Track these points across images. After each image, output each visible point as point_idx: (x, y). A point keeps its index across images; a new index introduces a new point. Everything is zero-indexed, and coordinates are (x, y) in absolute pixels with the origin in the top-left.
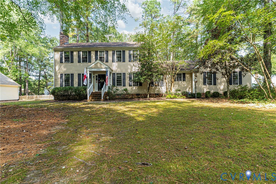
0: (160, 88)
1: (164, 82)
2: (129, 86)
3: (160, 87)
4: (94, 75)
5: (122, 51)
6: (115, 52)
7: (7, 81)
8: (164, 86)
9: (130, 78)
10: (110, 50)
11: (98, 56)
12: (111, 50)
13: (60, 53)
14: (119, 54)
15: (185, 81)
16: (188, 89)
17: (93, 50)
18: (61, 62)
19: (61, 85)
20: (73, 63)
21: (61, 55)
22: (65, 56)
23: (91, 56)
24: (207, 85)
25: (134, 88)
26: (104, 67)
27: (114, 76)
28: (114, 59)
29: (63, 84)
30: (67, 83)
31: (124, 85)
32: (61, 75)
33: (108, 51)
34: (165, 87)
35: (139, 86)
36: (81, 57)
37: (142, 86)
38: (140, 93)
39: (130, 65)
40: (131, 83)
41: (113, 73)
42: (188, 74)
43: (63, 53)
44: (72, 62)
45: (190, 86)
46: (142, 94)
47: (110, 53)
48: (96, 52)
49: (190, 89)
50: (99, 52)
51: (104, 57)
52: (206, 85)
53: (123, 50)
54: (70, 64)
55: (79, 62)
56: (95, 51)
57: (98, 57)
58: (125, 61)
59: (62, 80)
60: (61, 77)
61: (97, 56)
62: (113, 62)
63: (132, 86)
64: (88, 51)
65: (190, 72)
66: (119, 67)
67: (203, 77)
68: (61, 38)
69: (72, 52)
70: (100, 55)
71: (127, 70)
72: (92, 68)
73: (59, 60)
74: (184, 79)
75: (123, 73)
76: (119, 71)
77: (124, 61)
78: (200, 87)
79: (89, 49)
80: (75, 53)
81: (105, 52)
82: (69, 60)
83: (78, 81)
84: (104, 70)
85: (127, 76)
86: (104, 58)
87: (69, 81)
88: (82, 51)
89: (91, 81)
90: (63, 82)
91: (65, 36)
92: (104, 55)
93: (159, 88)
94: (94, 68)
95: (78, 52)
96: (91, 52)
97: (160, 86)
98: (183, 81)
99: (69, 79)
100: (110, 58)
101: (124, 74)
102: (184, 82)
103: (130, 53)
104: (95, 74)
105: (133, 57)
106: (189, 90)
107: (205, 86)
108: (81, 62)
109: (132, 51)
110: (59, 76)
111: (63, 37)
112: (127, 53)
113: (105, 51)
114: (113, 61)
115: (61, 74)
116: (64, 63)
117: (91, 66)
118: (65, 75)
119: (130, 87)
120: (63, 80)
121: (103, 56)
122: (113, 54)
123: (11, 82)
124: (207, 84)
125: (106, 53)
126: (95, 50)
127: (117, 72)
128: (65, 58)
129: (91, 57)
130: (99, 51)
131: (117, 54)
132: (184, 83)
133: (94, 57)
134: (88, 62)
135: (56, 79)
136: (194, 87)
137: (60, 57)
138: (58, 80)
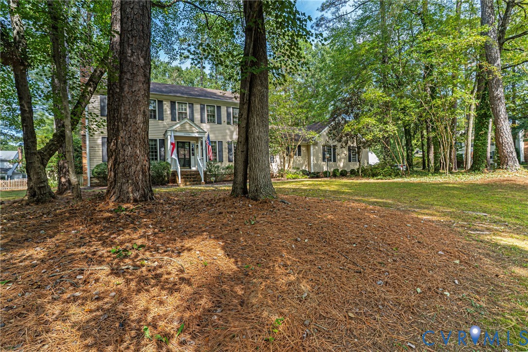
0: (270, 166)
1: (275, 157)
2: (229, 162)
3: (269, 164)
6: (206, 106)
9: (230, 150)
10: (197, 103)
11: (176, 110)
13: (99, 96)
14: (211, 111)
15: (301, 156)
17: (167, 100)
18: (103, 114)
19: (105, 158)
21: (103, 101)
23: (164, 109)
26: (196, 130)
28: (204, 118)
31: (221, 161)
33: (193, 104)
34: (276, 163)
39: (229, 130)
40: (231, 157)
42: (304, 146)
43: (105, 98)
45: (306, 163)
47: (197, 107)
48: (173, 104)
49: (307, 167)
50: (177, 104)
51: (186, 113)
53: (218, 105)
56: (171, 102)
57: (176, 112)
58: (221, 122)
59: (105, 149)
60: (104, 143)
62: (202, 122)
63: (233, 162)
64: (158, 101)
65: (307, 144)
66: (212, 130)
67: (322, 152)
70: (179, 109)
71: (224, 136)
72: (176, 131)
73: (97, 110)
74: (299, 154)
75: (218, 142)
76: (212, 138)
77: (219, 123)
78: (319, 164)
79: (159, 96)
81: (188, 105)
84: (197, 135)
85: (225, 146)
86: (186, 115)
89: (165, 152)
92: (186, 110)
94: (180, 131)
96: (162, 101)
98: (298, 156)
100: (197, 116)
101: (221, 143)
103: (229, 111)
105: (234, 117)
107: (325, 163)
109: (231, 109)
110: (99, 141)
112: (224, 110)
113: (189, 103)
115: (103, 138)
117: (174, 127)
121: (184, 112)
122: (202, 109)
124: (327, 160)
125: (189, 107)
126: (169, 100)
129: (163, 111)
130: (177, 102)
131: (208, 111)
132: (300, 158)
133: (169, 112)
134: (157, 120)
135: (92, 147)
136: (312, 164)
137: (101, 105)
138: (97, 149)
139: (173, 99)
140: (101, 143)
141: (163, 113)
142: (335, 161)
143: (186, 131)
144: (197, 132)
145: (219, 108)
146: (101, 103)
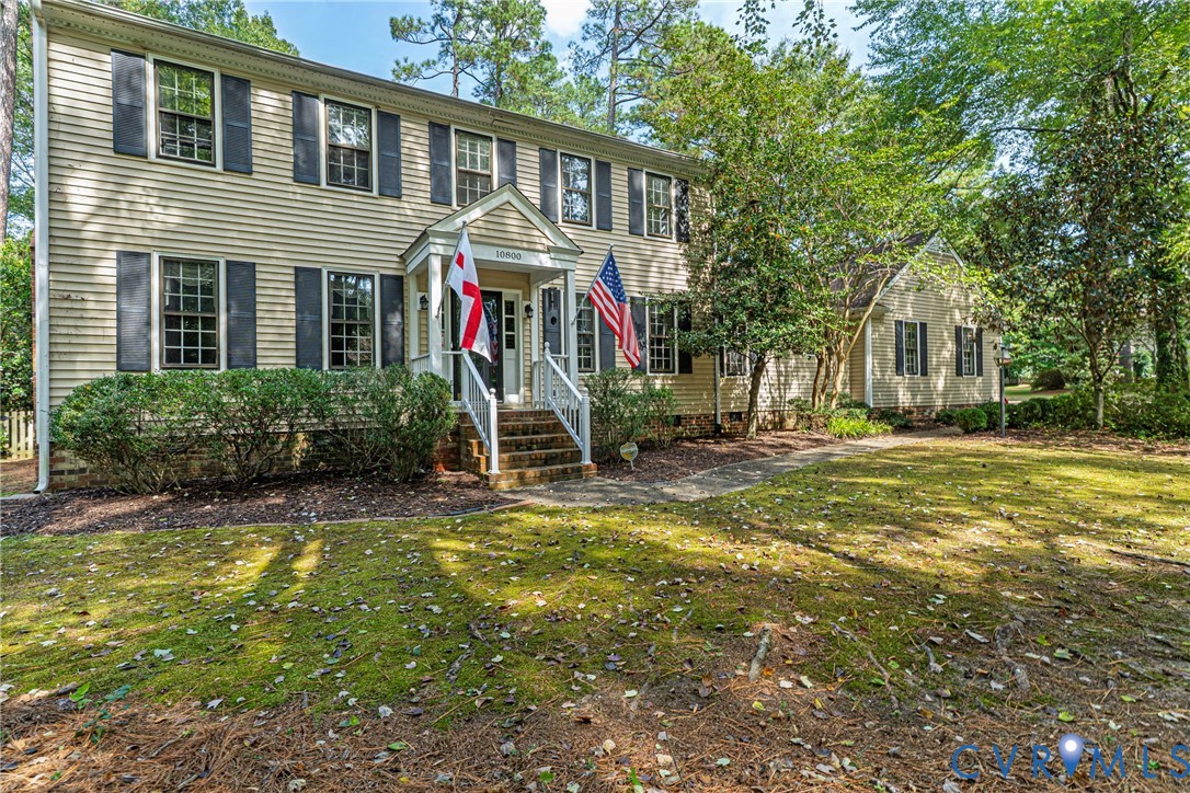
3: (746, 382)
5: (598, 162)
6: (558, 157)
9: (638, 329)
10: (529, 141)
11: (449, 160)
13: (108, 58)
17: (413, 118)
18: (128, 145)
19: (130, 359)
20: (250, 173)
21: (125, 83)
22: (165, 97)
23: (403, 151)
24: (905, 374)
25: (658, 384)
26: (544, 241)
28: (550, 200)
29: (149, 343)
30: (191, 339)
32: (132, 260)
33: (512, 144)
35: (680, 372)
36: (317, 143)
37: (691, 372)
38: (684, 413)
39: (638, 254)
40: (641, 353)
41: (544, 291)
43: (140, 72)
44: (239, 160)
46: (691, 417)
47: (529, 158)
48: (438, 133)
50: (453, 137)
51: (488, 176)
53: (600, 159)
54: (221, 180)
55: (304, 174)
56: (432, 125)
57: (449, 168)
58: (610, 223)
59: (134, 310)
60: (129, 282)
61: (446, 164)
63: (645, 372)
64: (381, 114)
67: (894, 342)
69: (237, 89)
70: (460, 159)
73: (100, 122)
77: (606, 224)
78: (888, 381)
80: (267, 102)
81: (495, 144)
82: (208, 148)
83: (297, 327)
84: (546, 261)
86: (490, 186)
87: (211, 323)
88: (329, 101)
89: (403, 330)
90: (149, 324)
92: (487, 163)
93: (745, 387)
94: (484, 240)
95: (299, 96)
96: (395, 119)
99: (210, 305)
100: (530, 193)
103: (636, 182)
105: (650, 209)
107: (901, 378)
108: (324, 185)
109: (644, 176)
112: (617, 179)
113: (499, 140)
114: (547, 213)
115: (126, 256)
116: (152, 156)
117: (459, 222)
118: (169, 263)
119: (640, 379)
120: (149, 307)
121: (480, 170)
122: (547, 169)
124: (906, 369)
125: (502, 153)
126: (426, 117)
129: (399, 159)
130: (453, 128)
131: (565, 176)
133: (423, 166)
134: (375, 193)
135: (68, 298)
136: (869, 383)
137: (115, 97)
138: (90, 305)
139: (440, 115)
140: (113, 281)
141: (398, 168)
142: (924, 373)
143: (506, 243)
144: (549, 250)
145: (604, 168)
146: (116, 89)
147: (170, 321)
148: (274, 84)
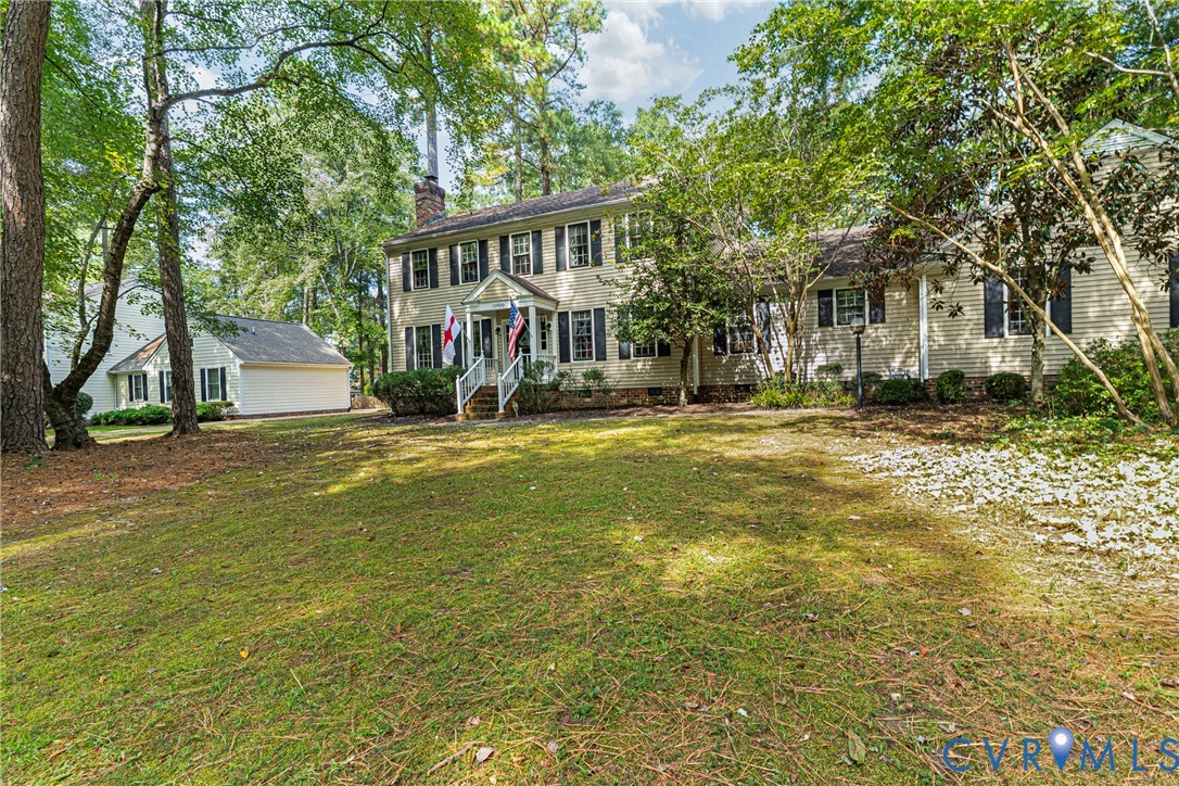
0: (758, 362)
1: (773, 333)
2: (620, 358)
3: (754, 358)
4: (499, 323)
5: (591, 222)
6: (567, 229)
7: (318, 353)
8: (776, 352)
9: (623, 328)
11: (509, 253)
12: (549, 226)
13: (401, 258)
14: (579, 237)
15: (883, 321)
16: (897, 360)
17: (492, 236)
18: (406, 288)
19: (410, 365)
20: (438, 286)
21: (405, 265)
22: (415, 265)
23: (489, 256)
24: (1007, 335)
25: (640, 365)
26: (515, 293)
27: (564, 324)
28: (561, 257)
29: (414, 360)
30: (425, 358)
31: (602, 356)
32: (408, 330)
33: (539, 232)
34: (779, 353)
35: (659, 355)
36: (458, 265)
37: (669, 355)
38: (663, 385)
39: (622, 275)
40: (625, 345)
41: (559, 313)
42: (897, 285)
43: (408, 259)
44: (435, 285)
45: (908, 346)
46: (671, 389)
47: (549, 236)
48: (504, 240)
50: (510, 239)
51: (528, 255)
52: (1002, 336)
53: (594, 220)
54: (430, 292)
55: (454, 282)
56: (501, 238)
57: (509, 258)
58: (601, 259)
59: (409, 349)
60: (408, 337)
61: (507, 256)
62: (558, 270)
63: (629, 358)
64: (480, 242)
66: (578, 287)
67: (982, 297)
68: (419, 203)
69: (433, 252)
70: (515, 250)
71: (608, 294)
72: (479, 302)
73: (399, 283)
74: (876, 315)
75: (595, 310)
76: (579, 303)
77: (598, 262)
78: (964, 347)
79: (480, 232)
80: (442, 254)
81: (531, 236)
82: (426, 280)
84: (517, 304)
85: (611, 317)
86: (529, 260)
87: (430, 351)
88: (461, 245)
90: (413, 353)
91: (428, 196)
92: (528, 250)
93: (753, 362)
94: (486, 301)
95: (450, 247)
96: (486, 241)
97: (756, 351)
98: (871, 322)
99: (429, 343)
100: (549, 257)
101: (600, 312)
102: (877, 329)
103: (620, 227)
104: (503, 321)
105: (633, 241)
106: (904, 362)
107: (996, 340)
108: (461, 283)
109: (627, 218)
110: (403, 335)
111: (424, 198)
112: (607, 228)
113: (533, 233)
114: (559, 266)
115: (407, 329)
116: (413, 290)
117: (475, 296)
118: (418, 329)
119: (625, 363)
120: (413, 346)
121: (524, 253)
122: (559, 239)
123: (328, 355)
124: (1010, 329)
125: (534, 240)
126: (497, 235)
127: (575, 307)
128: (417, 273)
129: (487, 261)
130: (510, 236)
131: (571, 238)
132: (879, 331)
133: (497, 261)
134: (479, 281)
135: (395, 347)
136: (924, 350)
137: (403, 271)
138: (400, 349)
139: (502, 231)
140: (404, 339)
141: (487, 265)
143: (496, 300)
144: (517, 298)
145: (596, 225)
146: (403, 269)
147: (420, 350)
148: (442, 245)
